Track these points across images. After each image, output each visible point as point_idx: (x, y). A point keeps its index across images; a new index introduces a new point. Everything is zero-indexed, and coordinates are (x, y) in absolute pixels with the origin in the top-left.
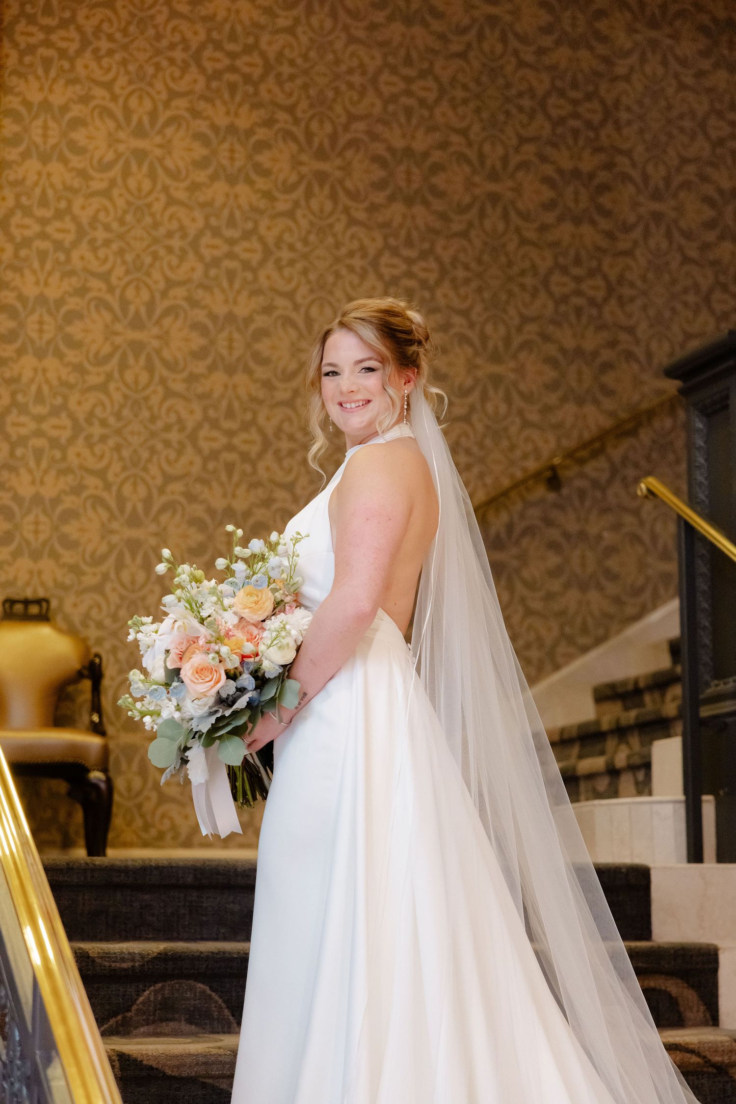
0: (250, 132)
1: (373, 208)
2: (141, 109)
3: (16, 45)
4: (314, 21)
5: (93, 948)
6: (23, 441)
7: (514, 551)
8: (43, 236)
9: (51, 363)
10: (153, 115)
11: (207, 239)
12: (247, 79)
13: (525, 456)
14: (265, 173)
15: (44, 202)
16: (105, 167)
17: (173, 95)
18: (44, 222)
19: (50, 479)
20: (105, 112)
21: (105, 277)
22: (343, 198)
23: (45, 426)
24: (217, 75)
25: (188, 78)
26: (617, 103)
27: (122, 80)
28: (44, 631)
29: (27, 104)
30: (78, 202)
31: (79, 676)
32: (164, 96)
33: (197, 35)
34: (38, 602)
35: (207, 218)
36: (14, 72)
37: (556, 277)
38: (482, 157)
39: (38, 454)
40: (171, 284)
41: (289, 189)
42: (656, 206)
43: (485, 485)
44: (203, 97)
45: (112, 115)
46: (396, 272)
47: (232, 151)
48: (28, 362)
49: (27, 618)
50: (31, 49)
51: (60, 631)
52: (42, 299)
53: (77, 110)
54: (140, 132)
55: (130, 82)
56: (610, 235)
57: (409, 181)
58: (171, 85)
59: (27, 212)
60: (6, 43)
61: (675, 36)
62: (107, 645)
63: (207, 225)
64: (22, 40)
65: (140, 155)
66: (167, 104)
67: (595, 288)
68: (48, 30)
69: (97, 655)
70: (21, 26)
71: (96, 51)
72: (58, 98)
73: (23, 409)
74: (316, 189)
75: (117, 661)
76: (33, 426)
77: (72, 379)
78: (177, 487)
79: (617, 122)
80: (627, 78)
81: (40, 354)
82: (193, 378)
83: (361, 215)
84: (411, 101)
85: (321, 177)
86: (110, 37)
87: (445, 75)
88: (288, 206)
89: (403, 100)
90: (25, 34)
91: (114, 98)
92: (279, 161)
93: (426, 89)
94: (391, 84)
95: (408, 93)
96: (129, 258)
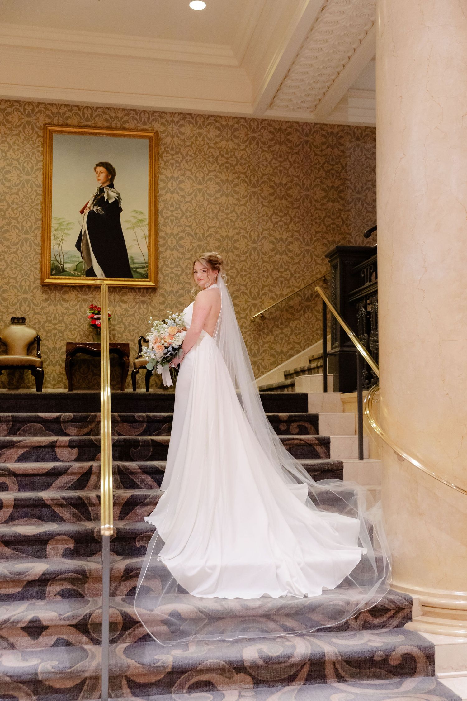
0: (232, 181)
1: (270, 202)
2: (200, 177)
3: (163, 160)
4: (252, 146)
6: (167, 275)
7: (313, 302)
8: (172, 215)
9: (175, 252)
10: (204, 178)
11: (220, 214)
12: (232, 165)
13: (317, 273)
14: (237, 193)
15: (172, 205)
16: (190, 194)
17: (210, 171)
18: (172, 211)
19: (175, 285)
20: (190, 178)
21: (190, 226)
22: (261, 199)
23: (174, 271)
24: (223, 165)
25: (214, 166)
26: (346, 164)
29: (167, 177)
30: (182, 205)
32: (207, 172)
33: (216, 153)
35: (220, 207)
36: (163, 168)
37: (326, 219)
38: (303, 184)
39: (172, 278)
40: (209, 227)
41: (245, 197)
42: (359, 196)
43: (304, 283)
44: (218, 171)
45: (191, 179)
46: (277, 220)
47: (227, 187)
48: (169, 252)
50: (168, 161)
52: (172, 234)
53: (181, 178)
54: (200, 183)
55: (197, 169)
56: (343, 205)
57: (281, 192)
58: (209, 168)
60: (160, 160)
61: (365, 142)
63: (220, 210)
65: (200, 190)
66: (208, 174)
67: (339, 222)
68: (172, 155)
70: (165, 154)
71: (187, 160)
72: (176, 175)
73: (167, 266)
74: (253, 197)
76: (170, 271)
77: (181, 257)
79: (346, 170)
80: (349, 157)
81: (172, 250)
83: (266, 204)
84: (282, 168)
85: (254, 193)
86: (191, 156)
87: (292, 160)
88: (244, 203)
89: (279, 168)
90: (166, 157)
91: (192, 174)
92: (241, 189)
93: (286, 164)
94: (275, 163)
95: (280, 166)
96: (197, 220)
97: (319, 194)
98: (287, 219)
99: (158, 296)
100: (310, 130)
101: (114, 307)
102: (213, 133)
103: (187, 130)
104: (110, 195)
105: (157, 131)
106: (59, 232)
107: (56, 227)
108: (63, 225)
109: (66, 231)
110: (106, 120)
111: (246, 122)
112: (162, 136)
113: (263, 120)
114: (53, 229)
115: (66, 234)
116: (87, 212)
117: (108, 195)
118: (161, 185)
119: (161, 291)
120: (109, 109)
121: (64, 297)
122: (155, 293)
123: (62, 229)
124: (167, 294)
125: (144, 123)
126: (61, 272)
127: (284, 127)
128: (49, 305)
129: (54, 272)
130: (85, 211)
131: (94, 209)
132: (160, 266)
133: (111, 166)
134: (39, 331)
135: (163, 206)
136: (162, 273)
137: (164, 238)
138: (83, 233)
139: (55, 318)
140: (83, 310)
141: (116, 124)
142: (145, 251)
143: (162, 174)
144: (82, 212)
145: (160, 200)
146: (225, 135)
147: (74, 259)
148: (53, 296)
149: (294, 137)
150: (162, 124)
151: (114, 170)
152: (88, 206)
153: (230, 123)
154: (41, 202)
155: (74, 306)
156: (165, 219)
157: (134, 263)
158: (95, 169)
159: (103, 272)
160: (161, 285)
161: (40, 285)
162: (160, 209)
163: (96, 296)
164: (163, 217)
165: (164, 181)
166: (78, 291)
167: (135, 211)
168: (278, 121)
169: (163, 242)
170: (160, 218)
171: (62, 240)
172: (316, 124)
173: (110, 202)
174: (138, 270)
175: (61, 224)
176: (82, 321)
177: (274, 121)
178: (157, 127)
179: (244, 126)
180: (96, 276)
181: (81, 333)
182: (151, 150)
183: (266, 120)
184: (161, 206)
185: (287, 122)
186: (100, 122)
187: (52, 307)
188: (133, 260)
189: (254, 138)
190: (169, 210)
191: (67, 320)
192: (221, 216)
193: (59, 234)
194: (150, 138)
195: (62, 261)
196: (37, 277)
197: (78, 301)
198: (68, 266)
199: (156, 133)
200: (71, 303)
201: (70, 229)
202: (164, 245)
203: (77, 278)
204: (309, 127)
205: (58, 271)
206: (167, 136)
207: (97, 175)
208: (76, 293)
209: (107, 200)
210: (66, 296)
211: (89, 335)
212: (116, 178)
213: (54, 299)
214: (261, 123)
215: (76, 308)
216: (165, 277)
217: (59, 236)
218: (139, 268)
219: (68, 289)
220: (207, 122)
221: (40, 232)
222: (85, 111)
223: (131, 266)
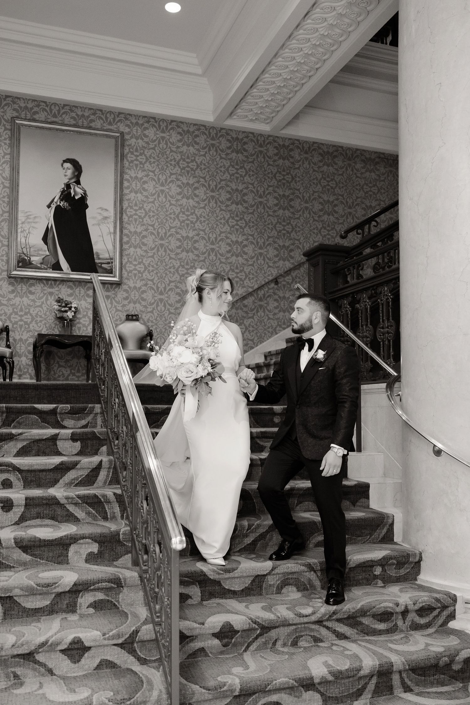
0: (193, 184)
1: (227, 206)
2: (163, 178)
3: (128, 161)
4: (211, 153)
5: (149, 406)
6: (131, 271)
7: (265, 301)
8: (136, 214)
9: (138, 250)
10: (166, 180)
11: (181, 215)
12: (192, 169)
14: (197, 196)
15: (136, 205)
16: (153, 195)
17: (171, 174)
18: (136, 210)
19: (138, 282)
20: (153, 179)
21: (153, 226)
22: (219, 203)
24: (184, 168)
25: (175, 169)
26: (296, 176)
27: (157, 170)
28: (137, 323)
29: (131, 177)
30: (145, 205)
31: (147, 335)
32: (169, 175)
33: (177, 157)
34: (136, 315)
35: (181, 209)
36: (128, 168)
37: (278, 225)
38: (258, 191)
39: (135, 275)
40: (171, 228)
41: (204, 201)
42: (306, 205)
44: (180, 175)
45: (155, 180)
46: (233, 224)
47: (188, 190)
48: (132, 249)
49: (132, 320)
50: (132, 162)
51: (141, 323)
52: (135, 232)
53: (145, 179)
54: (162, 185)
55: (159, 171)
56: (293, 213)
57: (237, 198)
58: (171, 171)
59: (131, 208)
60: (125, 160)
61: (313, 156)
62: (154, 327)
63: (181, 211)
64: (129, 159)
65: (162, 191)
66: (170, 177)
67: (289, 228)
68: (137, 156)
69: (151, 330)
70: (129, 155)
71: (150, 162)
72: (139, 176)
73: (131, 263)
74: (211, 201)
75: (157, 332)
76: (134, 267)
77: (144, 254)
78: (173, 284)
79: (295, 181)
81: (135, 248)
82: (177, 254)
83: (224, 208)
84: (238, 175)
85: (213, 197)
86: (154, 158)
87: (247, 168)
88: (203, 205)
89: (236, 175)
90: (130, 157)
91: (155, 175)
92: (201, 192)
93: (242, 172)
94: (232, 170)
95: (237, 173)
96: (159, 220)
97: (272, 201)
98: (242, 223)
99: (122, 292)
100: (264, 141)
101: (80, 300)
102: (175, 137)
103: (151, 133)
104: (77, 192)
105: (123, 132)
106: (26, 224)
107: (23, 220)
108: (30, 218)
109: (33, 225)
110: (73, 118)
111: (206, 129)
112: (127, 137)
113: (222, 129)
114: (20, 222)
115: (33, 227)
116: (53, 206)
117: (75, 191)
118: (126, 184)
119: (124, 287)
120: (76, 107)
121: (31, 289)
122: (119, 288)
123: (29, 222)
124: (130, 289)
125: (110, 124)
126: (27, 265)
127: (240, 137)
128: (15, 296)
129: (20, 264)
130: (52, 205)
131: (61, 205)
132: (124, 263)
133: (78, 163)
134: (5, 322)
135: (127, 205)
136: (125, 269)
137: (127, 236)
138: (49, 227)
139: (21, 310)
140: (49, 302)
141: (83, 122)
142: (110, 247)
143: (127, 174)
144: (49, 206)
145: (124, 199)
146: (187, 141)
147: (40, 252)
148: (19, 288)
149: (250, 147)
150: (127, 126)
151: (80, 167)
152: (55, 200)
153: (191, 129)
154: (8, 195)
155: (40, 298)
156: (129, 218)
157: (99, 259)
158: (62, 165)
159: (69, 266)
160: (125, 281)
161: (6, 277)
162: (124, 208)
163: (62, 289)
164: (127, 215)
165: (128, 181)
166: (44, 284)
167: (100, 208)
168: (235, 131)
169: (128, 239)
170: (124, 215)
171: (29, 233)
172: (269, 136)
173: (77, 198)
174: (103, 265)
175: (28, 217)
176: (48, 313)
177: (231, 130)
178: (123, 128)
179: (204, 133)
180: (62, 270)
181: (47, 325)
182: (116, 150)
183: (224, 129)
184: (125, 204)
185: (244, 132)
186: (67, 120)
187: (18, 299)
188: (98, 255)
189: (213, 145)
190: (133, 209)
191: (33, 311)
192: (182, 217)
193: (26, 227)
194: (116, 138)
195: (29, 253)
196: (3, 268)
197: (45, 294)
198: (35, 259)
199: (122, 134)
200: (38, 295)
201: (36, 222)
202: (127, 243)
203: (44, 271)
204: (263, 139)
205: (24, 263)
206: (132, 137)
207: (64, 171)
208: (42, 285)
209: (74, 196)
210: (32, 289)
211: (54, 327)
212: (82, 174)
213: (20, 291)
214: (220, 131)
215: (42, 300)
216: (128, 273)
217: (26, 229)
218: (104, 263)
219: (34, 281)
220: (170, 127)
221: (7, 224)
222: (53, 107)
223: (97, 261)
